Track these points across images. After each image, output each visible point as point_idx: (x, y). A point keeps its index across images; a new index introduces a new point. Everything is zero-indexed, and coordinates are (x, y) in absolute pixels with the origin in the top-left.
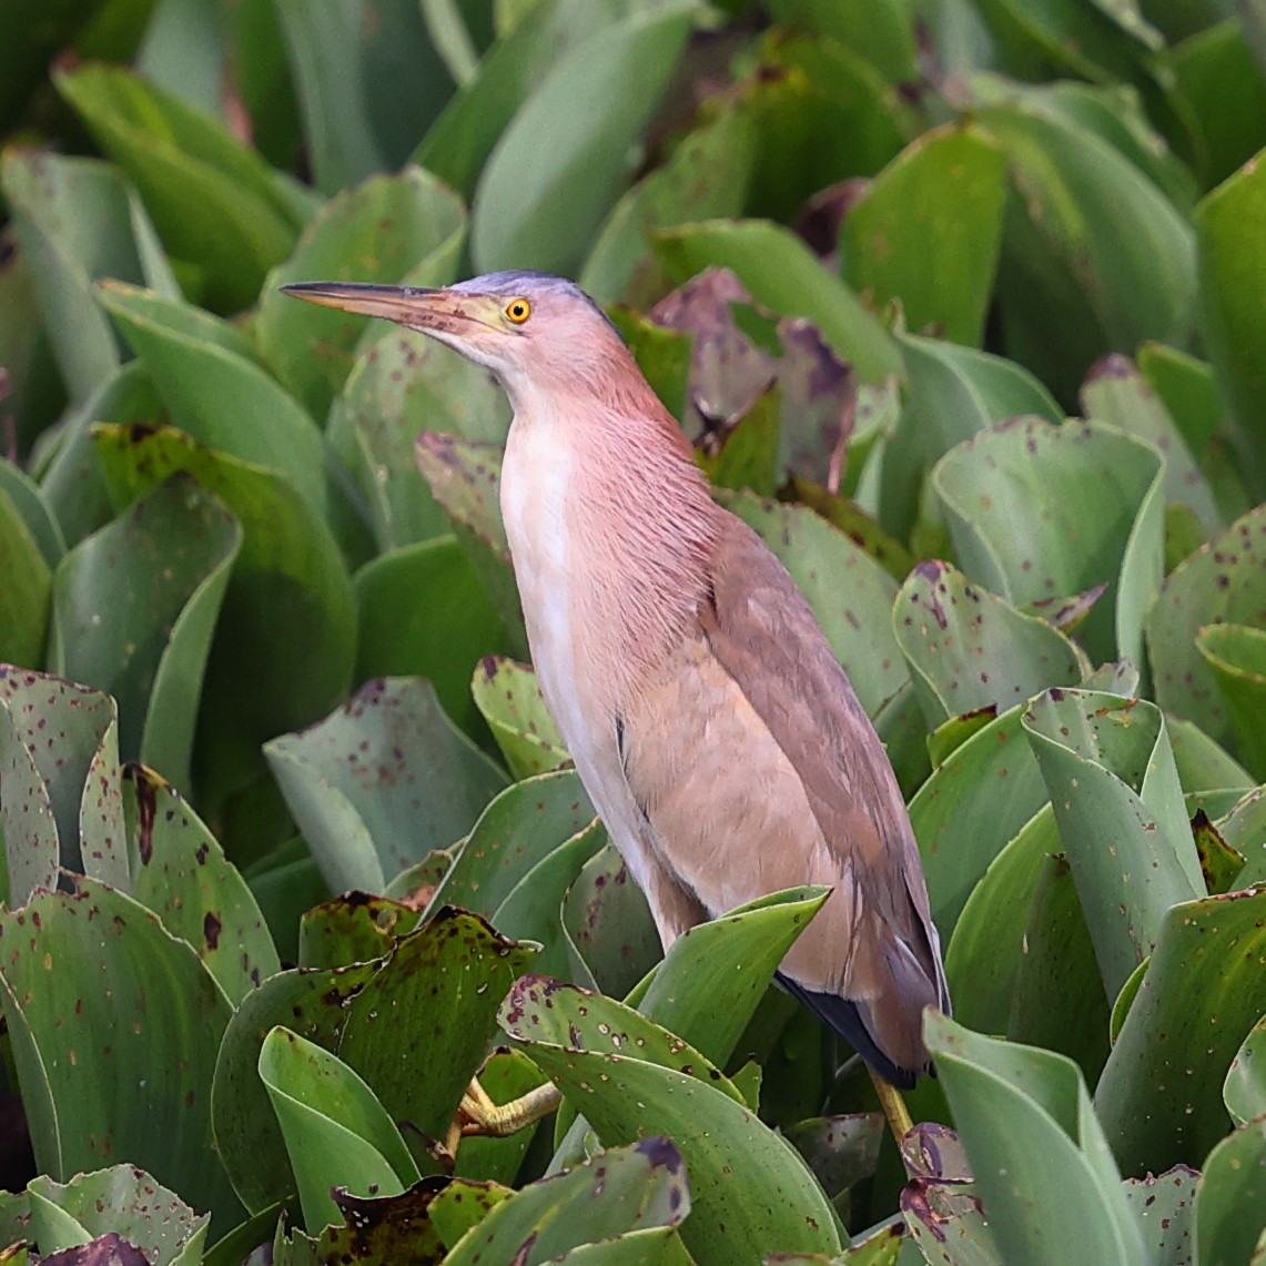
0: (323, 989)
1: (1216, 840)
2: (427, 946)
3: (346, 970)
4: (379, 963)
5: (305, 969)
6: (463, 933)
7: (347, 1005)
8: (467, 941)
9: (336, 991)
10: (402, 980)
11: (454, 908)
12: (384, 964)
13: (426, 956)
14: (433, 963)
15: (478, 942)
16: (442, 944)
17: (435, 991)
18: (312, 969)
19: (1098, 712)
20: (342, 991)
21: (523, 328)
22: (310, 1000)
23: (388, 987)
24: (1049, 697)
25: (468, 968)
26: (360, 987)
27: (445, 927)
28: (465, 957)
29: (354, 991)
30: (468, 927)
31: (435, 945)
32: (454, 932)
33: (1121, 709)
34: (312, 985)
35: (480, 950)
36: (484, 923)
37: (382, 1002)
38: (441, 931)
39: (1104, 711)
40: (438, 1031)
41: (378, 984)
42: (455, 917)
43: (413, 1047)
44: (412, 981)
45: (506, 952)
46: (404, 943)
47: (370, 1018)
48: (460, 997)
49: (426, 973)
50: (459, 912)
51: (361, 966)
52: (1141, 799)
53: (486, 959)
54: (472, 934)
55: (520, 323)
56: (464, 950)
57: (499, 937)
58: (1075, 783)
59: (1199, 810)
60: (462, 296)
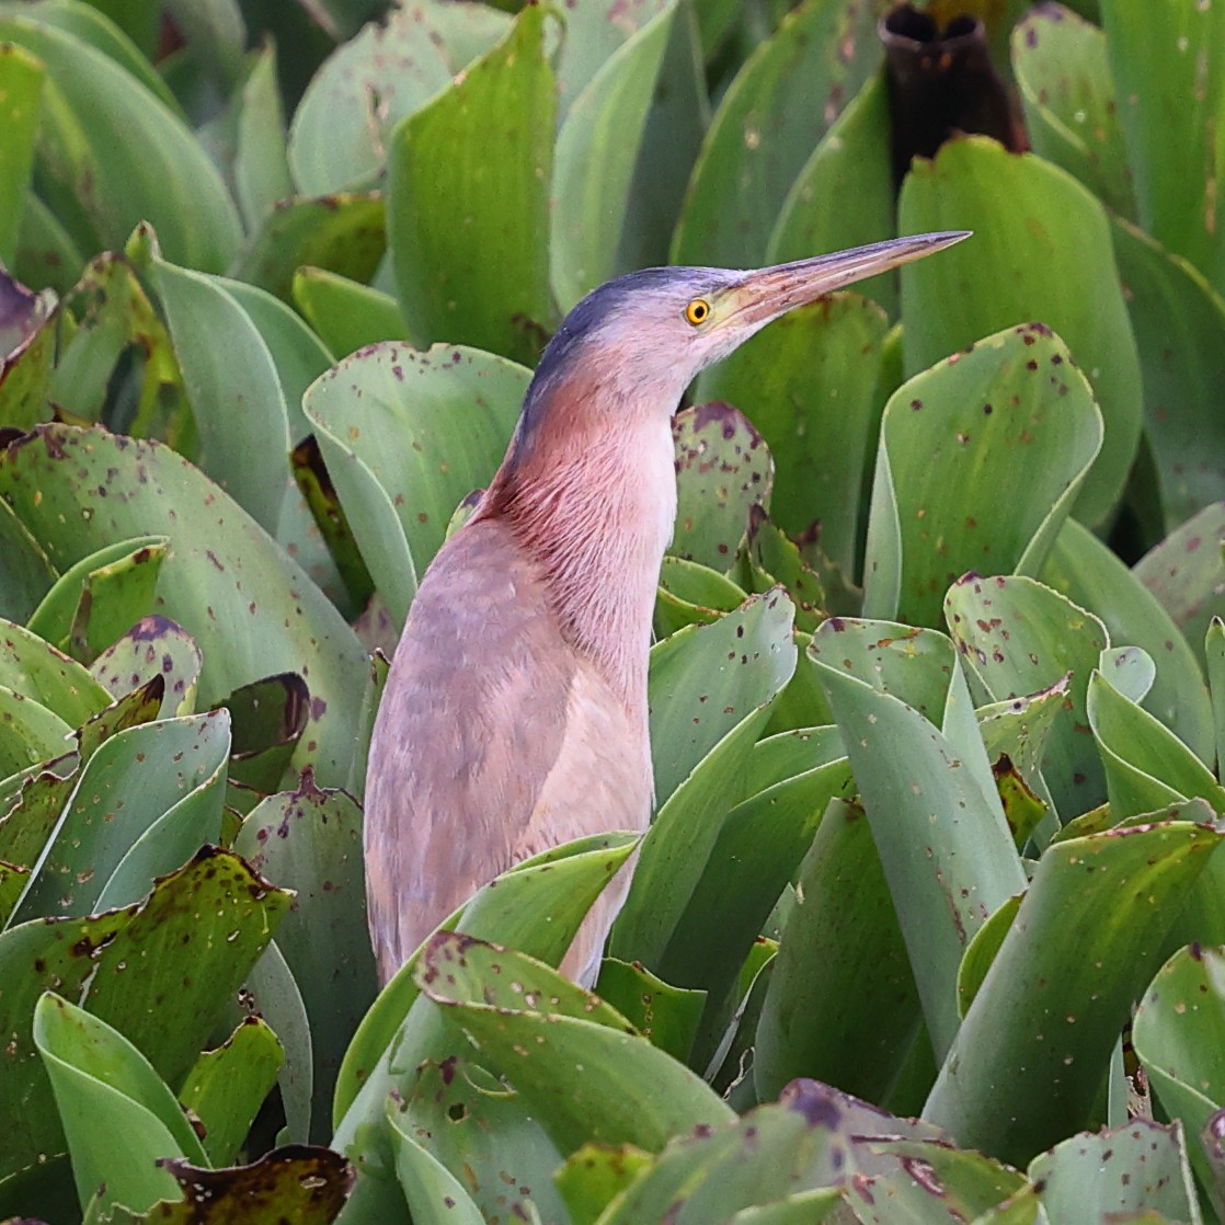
0: (72, 938)
1: (1019, 785)
2: (182, 888)
3: (101, 917)
4: (136, 908)
5: (52, 918)
6: (220, 875)
7: (97, 956)
8: (224, 883)
9: (87, 940)
10: (153, 929)
11: (214, 847)
12: (140, 909)
13: (179, 902)
14: (186, 909)
15: (235, 884)
16: (197, 886)
17: (186, 939)
18: (60, 918)
19: (880, 642)
20: (94, 940)
22: (56, 953)
23: (140, 935)
24: (831, 626)
25: (221, 913)
26: (113, 934)
27: (203, 868)
28: (219, 902)
29: (106, 940)
30: (226, 868)
31: (191, 889)
32: (211, 874)
33: (904, 638)
34: (59, 936)
35: (236, 892)
36: (243, 863)
37: (132, 952)
38: (198, 873)
39: (888, 641)
40: (186, 983)
41: (131, 931)
42: (215, 856)
43: (159, 1000)
44: (164, 928)
45: (263, 895)
46: (164, 884)
47: (119, 970)
48: (210, 945)
49: (179, 920)
50: (219, 851)
51: (117, 912)
52: (943, 734)
53: (241, 902)
54: (230, 875)
56: (219, 893)
57: (257, 878)
58: (873, 719)
59: (1003, 754)
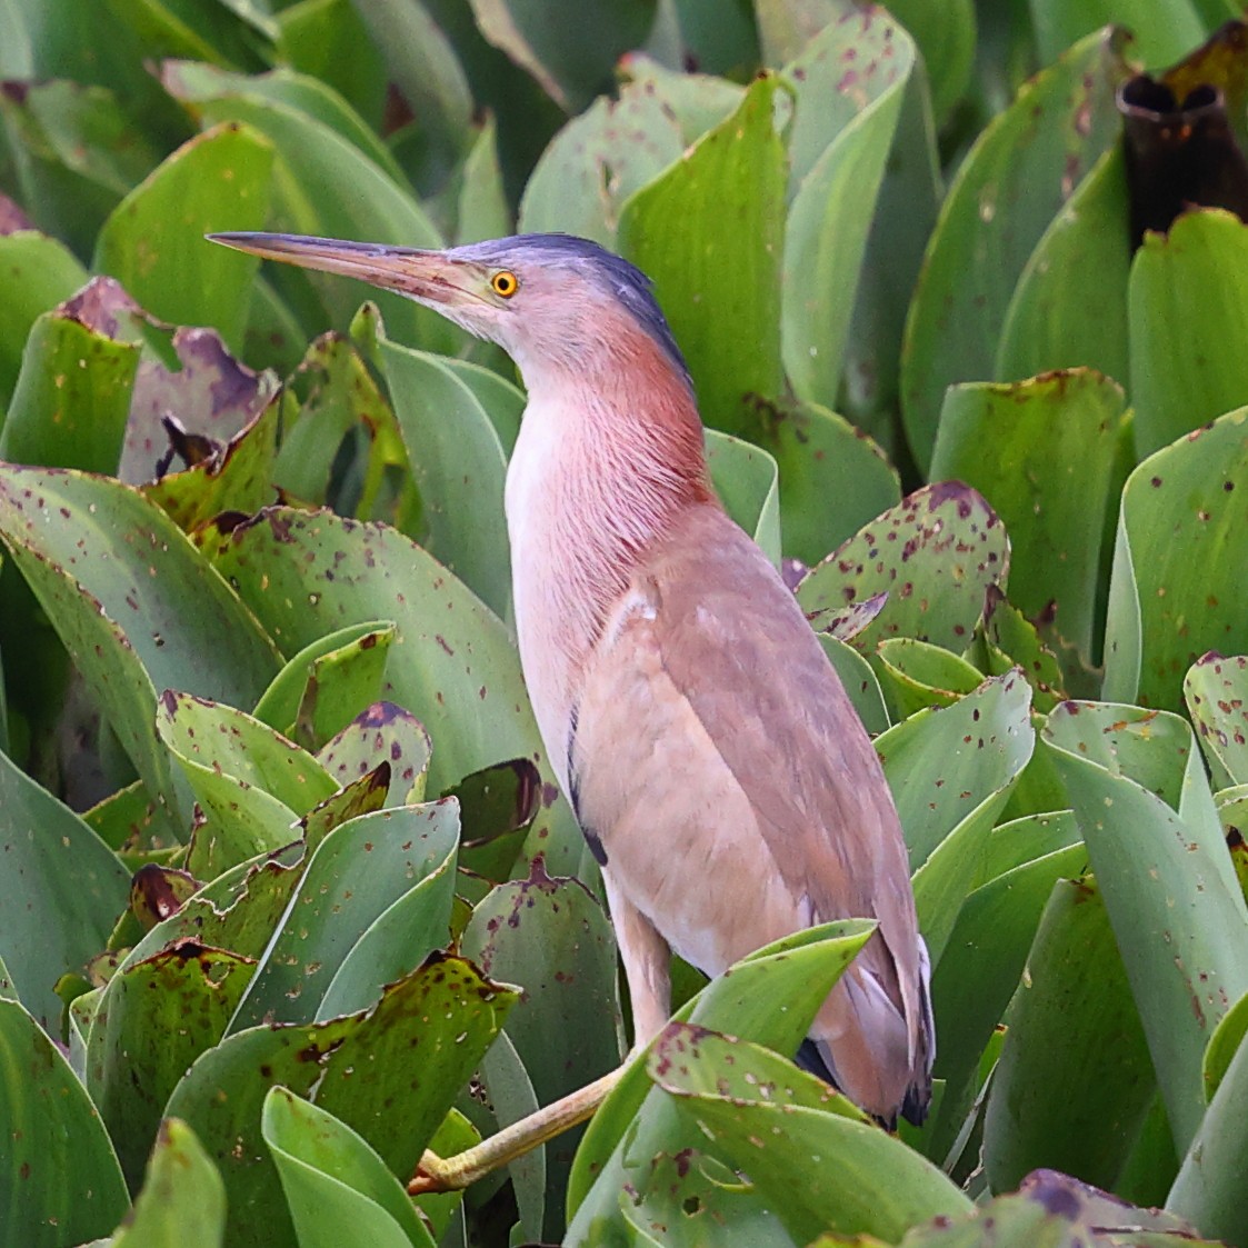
0: (301, 1044)
2: (409, 994)
3: (329, 1024)
4: (363, 1015)
5: (278, 1025)
6: (450, 978)
7: (325, 1062)
8: (453, 987)
9: (315, 1046)
10: (382, 1033)
11: (443, 952)
12: (368, 1016)
13: (409, 1005)
14: (415, 1012)
15: (464, 987)
16: (426, 991)
17: (414, 1042)
18: (287, 1024)
19: (1116, 725)
20: (321, 1047)
21: (510, 302)
22: (281, 1058)
23: (369, 1039)
24: (1065, 710)
25: (449, 1016)
26: (341, 1041)
27: (432, 973)
28: (448, 1005)
29: (333, 1046)
30: (455, 972)
31: (419, 993)
32: (440, 978)
33: (1138, 721)
34: (286, 1042)
35: (465, 995)
36: (473, 967)
37: (360, 1057)
38: (427, 978)
39: (1123, 724)
40: (415, 1086)
41: (360, 1037)
42: (444, 961)
43: (388, 1103)
44: (392, 1032)
45: (492, 996)
46: (391, 992)
47: (347, 1075)
48: (439, 1047)
49: (406, 1024)
50: (449, 956)
51: (346, 1019)
52: (1180, 816)
53: (470, 1004)
54: (458, 979)
55: (508, 297)
56: (447, 996)
57: (487, 981)
58: (1108, 802)
59: (1232, 828)
60: (446, 263)
